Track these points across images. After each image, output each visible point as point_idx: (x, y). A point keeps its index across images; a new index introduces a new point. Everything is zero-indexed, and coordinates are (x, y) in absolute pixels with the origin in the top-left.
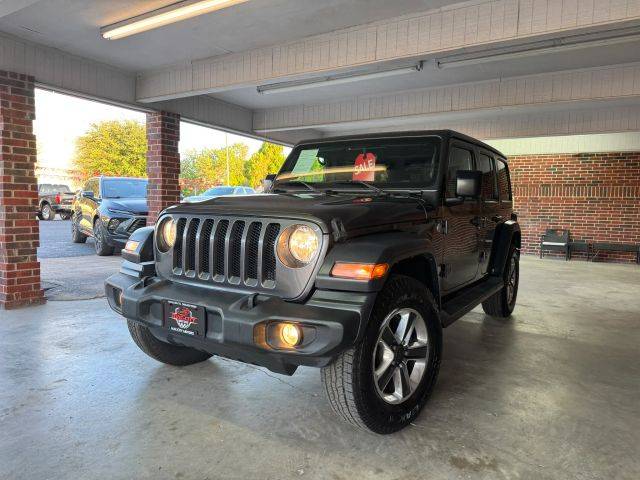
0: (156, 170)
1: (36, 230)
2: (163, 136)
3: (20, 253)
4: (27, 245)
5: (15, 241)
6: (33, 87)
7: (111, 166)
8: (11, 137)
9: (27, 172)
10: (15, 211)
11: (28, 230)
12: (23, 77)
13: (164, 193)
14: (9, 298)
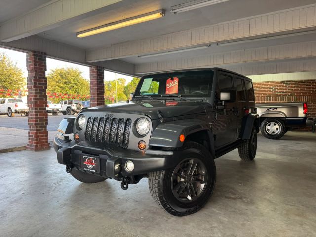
0: (95, 91)
1: (47, 117)
2: (97, 77)
3: (40, 127)
4: (43, 124)
5: (38, 122)
6: (46, 57)
7: (60, 90)
8: (38, 79)
9: (43, 93)
10: (39, 110)
11: (43, 118)
12: (42, 53)
13: (97, 101)
14: (36, 146)
